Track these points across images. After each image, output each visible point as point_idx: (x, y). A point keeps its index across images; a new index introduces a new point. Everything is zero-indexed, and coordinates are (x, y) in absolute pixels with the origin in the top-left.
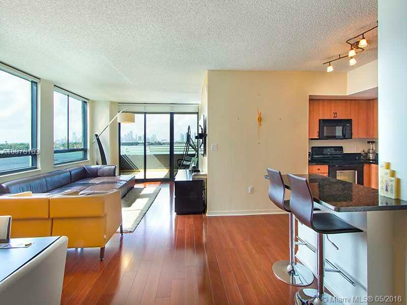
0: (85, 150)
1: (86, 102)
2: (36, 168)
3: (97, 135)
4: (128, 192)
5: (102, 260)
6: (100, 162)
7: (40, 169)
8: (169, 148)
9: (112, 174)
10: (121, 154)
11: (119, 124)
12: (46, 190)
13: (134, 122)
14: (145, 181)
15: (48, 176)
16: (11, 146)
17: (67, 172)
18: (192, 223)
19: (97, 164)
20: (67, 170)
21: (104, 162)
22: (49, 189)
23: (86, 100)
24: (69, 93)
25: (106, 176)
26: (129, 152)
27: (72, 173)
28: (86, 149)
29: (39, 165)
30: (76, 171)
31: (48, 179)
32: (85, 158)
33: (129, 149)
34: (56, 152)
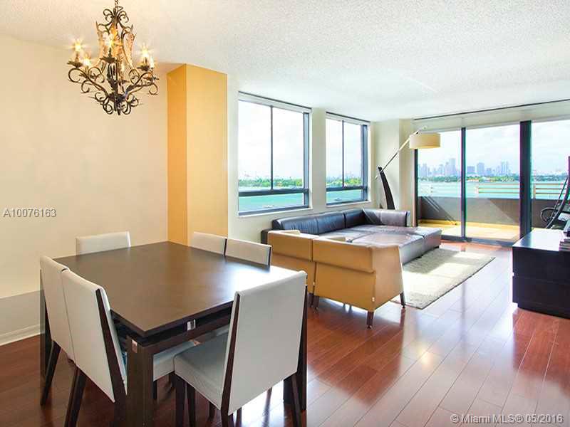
0: (365, 189)
1: (366, 126)
2: (308, 207)
3: (380, 169)
4: (426, 252)
5: (369, 327)
6: (385, 205)
7: (312, 208)
8: (519, 186)
9: (402, 222)
10: (419, 195)
11: (416, 151)
12: (317, 232)
13: (439, 146)
14: (464, 239)
15: (319, 217)
16: (295, 182)
17: (341, 214)
18: (555, 331)
19: (381, 207)
20: (342, 212)
21: (391, 205)
22: (320, 232)
23: (365, 123)
24: (344, 118)
25: (393, 225)
26: (435, 192)
27: (347, 216)
28: (367, 187)
29: (311, 204)
30: (352, 214)
31: (319, 220)
32: (364, 199)
33: (436, 188)
34: (329, 190)
